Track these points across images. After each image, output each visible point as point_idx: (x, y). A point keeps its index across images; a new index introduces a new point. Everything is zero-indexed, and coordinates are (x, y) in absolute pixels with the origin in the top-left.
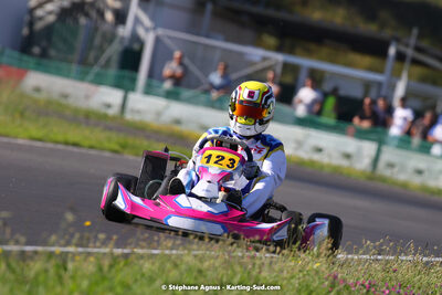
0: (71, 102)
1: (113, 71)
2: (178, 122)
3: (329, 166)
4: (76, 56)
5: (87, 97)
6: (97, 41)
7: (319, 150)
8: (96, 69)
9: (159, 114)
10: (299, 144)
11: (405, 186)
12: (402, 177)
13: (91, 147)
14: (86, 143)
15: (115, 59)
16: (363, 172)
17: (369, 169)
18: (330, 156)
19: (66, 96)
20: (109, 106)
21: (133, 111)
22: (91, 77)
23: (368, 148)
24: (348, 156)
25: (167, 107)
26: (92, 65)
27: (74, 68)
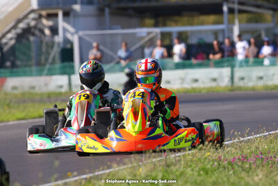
0: (37, 90)
1: (58, 65)
3: (204, 88)
4: (34, 62)
5: (46, 85)
6: (44, 49)
7: (196, 81)
8: (48, 66)
10: (183, 80)
11: (253, 89)
12: (250, 84)
15: (58, 57)
16: (226, 87)
17: (229, 84)
18: (203, 83)
19: (33, 88)
20: (61, 87)
21: (76, 86)
22: (45, 72)
23: (226, 71)
24: (215, 80)
26: (44, 65)
27: (34, 68)
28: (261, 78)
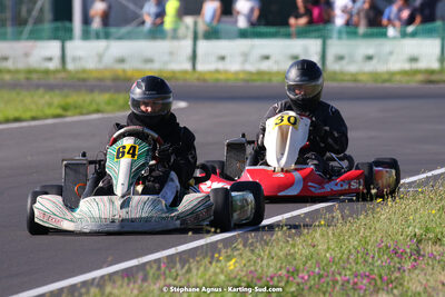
1: (48, 25)
2: (122, 60)
3: (278, 73)
5: (26, 55)
7: (267, 58)
9: (100, 57)
13: (34, 119)
14: (28, 115)
20: (50, 59)
21: (74, 59)
22: (25, 35)
23: (314, 45)
25: (107, 48)
28: (370, 58)
